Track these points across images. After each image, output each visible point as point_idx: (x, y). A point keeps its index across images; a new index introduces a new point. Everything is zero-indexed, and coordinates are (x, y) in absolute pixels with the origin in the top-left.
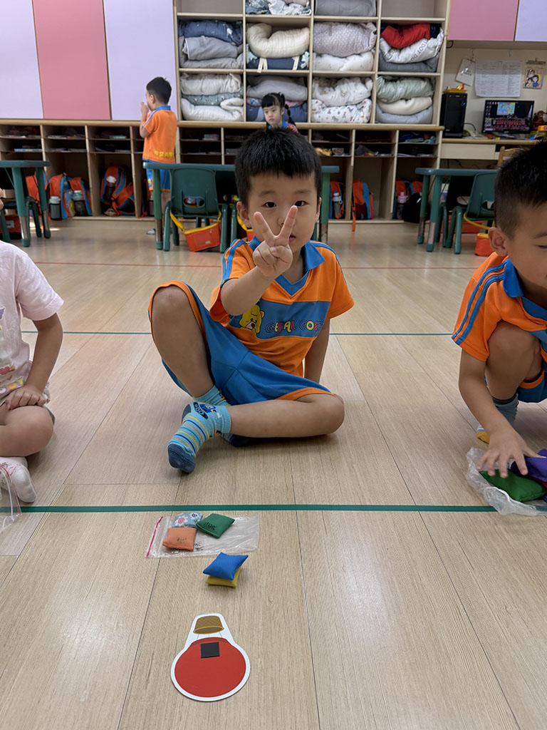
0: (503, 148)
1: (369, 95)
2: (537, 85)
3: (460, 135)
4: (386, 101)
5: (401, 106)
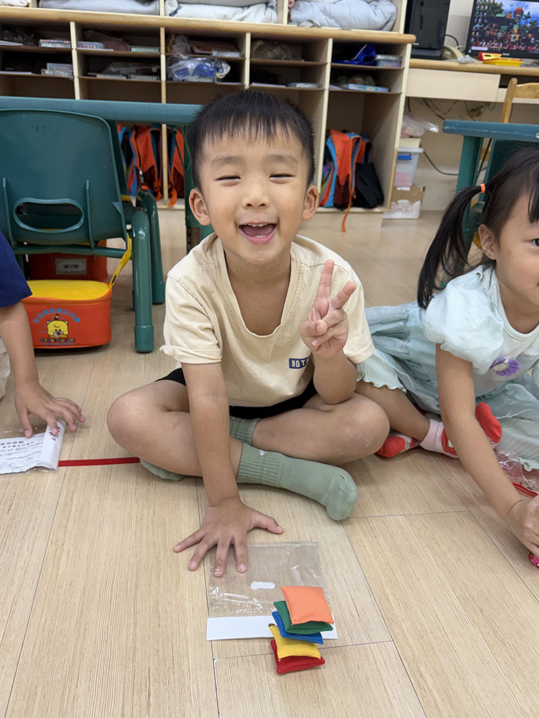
0: (515, 80)
3: (438, 53)
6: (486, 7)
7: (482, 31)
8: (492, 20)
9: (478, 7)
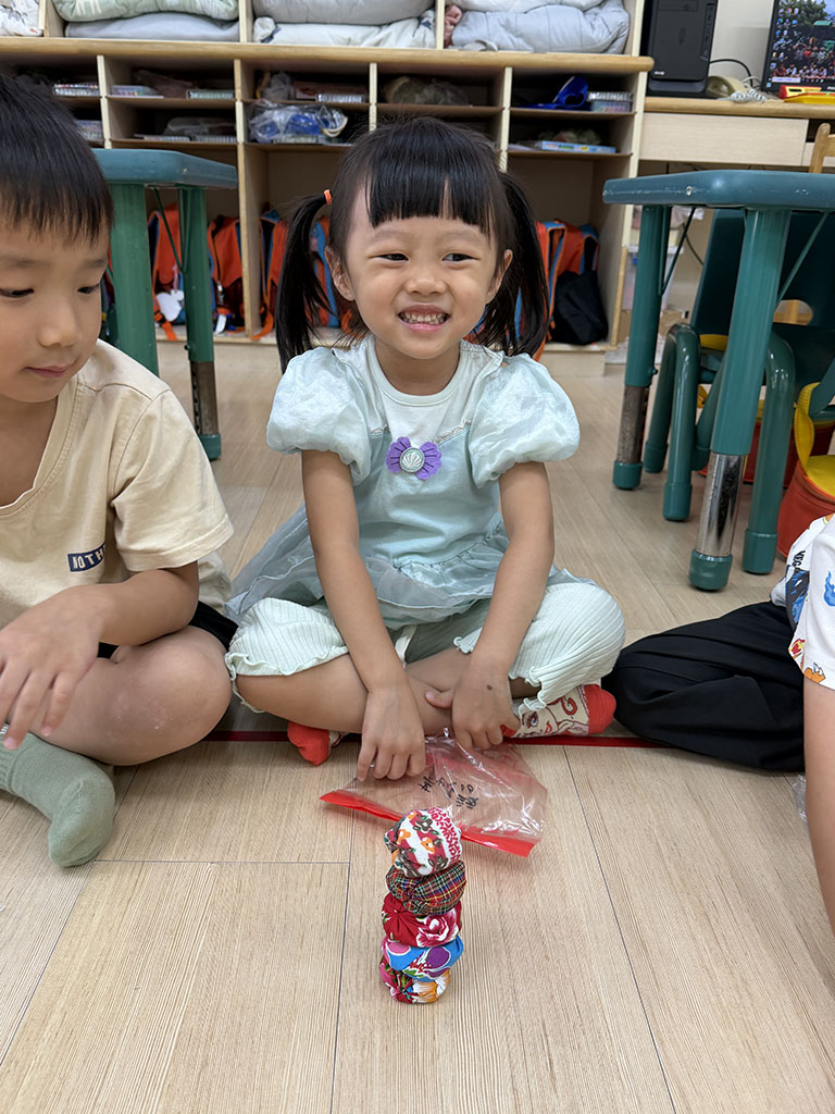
0: (825, 127)
3: (699, 87)
6: (797, 10)
7: (789, 52)
8: (806, 31)
9: (781, 11)
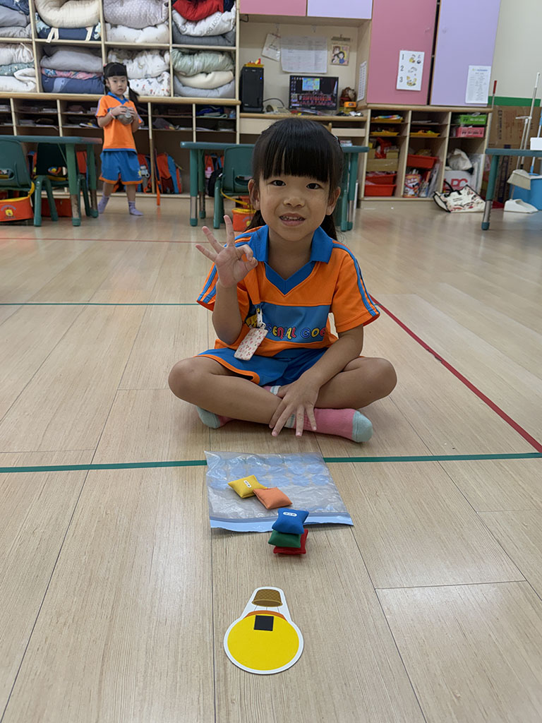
1: (167, 68)
2: (344, 61)
3: (260, 109)
4: (184, 74)
5: (201, 80)
